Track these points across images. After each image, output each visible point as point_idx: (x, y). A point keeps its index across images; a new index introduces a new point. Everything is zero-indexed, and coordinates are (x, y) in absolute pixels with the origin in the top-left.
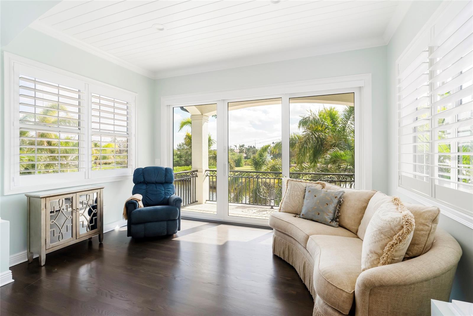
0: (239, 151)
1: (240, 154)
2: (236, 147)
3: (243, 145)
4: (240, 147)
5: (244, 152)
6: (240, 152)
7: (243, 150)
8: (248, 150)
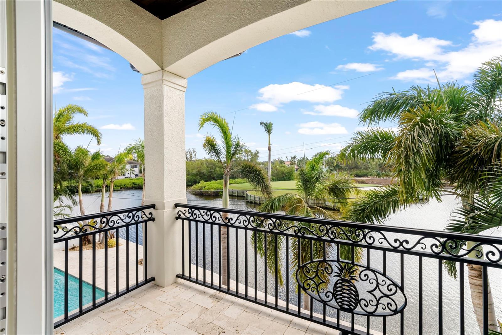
0: (289, 163)
1: (291, 165)
2: (287, 158)
3: (295, 156)
4: (292, 158)
5: (295, 164)
6: (291, 164)
7: (295, 161)
8: (299, 161)
